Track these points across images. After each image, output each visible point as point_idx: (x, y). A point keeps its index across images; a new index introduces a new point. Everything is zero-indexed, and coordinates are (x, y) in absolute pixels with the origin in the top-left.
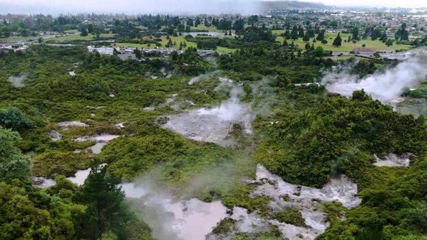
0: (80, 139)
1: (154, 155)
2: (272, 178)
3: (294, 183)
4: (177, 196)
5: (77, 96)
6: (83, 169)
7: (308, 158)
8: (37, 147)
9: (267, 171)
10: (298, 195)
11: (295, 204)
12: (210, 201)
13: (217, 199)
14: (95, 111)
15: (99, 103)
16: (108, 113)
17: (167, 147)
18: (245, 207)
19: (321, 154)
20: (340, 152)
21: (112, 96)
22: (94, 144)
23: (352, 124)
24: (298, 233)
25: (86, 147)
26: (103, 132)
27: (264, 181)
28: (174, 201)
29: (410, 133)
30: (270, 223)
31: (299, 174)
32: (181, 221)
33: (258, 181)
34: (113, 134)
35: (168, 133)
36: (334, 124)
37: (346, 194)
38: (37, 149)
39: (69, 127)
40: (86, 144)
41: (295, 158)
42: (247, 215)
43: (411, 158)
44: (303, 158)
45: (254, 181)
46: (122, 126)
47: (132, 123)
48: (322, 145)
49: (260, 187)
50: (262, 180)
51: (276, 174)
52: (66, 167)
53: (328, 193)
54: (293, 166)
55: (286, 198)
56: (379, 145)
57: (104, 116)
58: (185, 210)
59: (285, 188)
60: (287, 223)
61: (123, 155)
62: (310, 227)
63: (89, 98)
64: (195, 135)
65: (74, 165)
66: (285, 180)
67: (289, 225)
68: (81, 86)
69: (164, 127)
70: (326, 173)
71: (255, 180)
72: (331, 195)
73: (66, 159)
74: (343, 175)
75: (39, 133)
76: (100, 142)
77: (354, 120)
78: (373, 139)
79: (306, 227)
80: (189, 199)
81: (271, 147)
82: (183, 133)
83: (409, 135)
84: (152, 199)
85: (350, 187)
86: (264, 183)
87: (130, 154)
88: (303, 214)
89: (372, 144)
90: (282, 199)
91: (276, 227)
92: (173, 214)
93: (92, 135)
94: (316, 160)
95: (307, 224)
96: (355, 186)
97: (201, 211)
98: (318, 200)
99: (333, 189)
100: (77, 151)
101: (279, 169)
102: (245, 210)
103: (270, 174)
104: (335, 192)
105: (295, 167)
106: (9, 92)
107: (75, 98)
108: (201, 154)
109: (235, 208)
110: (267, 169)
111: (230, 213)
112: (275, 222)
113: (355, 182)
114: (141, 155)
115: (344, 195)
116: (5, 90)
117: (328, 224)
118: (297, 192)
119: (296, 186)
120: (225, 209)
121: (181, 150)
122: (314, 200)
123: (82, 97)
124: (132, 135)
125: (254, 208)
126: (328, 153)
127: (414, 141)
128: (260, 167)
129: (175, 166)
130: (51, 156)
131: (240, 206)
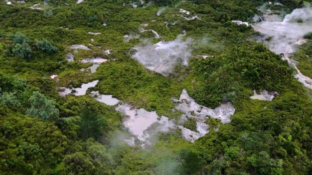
0: (85, 61)
1: (124, 78)
2: (188, 100)
3: (200, 104)
4: (133, 106)
5: (82, 25)
6: (86, 83)
7: (212, 90)
8: (61, 66)
9: (187, 94)
10: (199, 112)
11: (196, 117)
12: (150, 111)
13: (154, 111)
14: (94, 37)
15: (96, 30)
16: (101, 41)
17: (133, 74)
18: (167, 117)
19: (219, 88)
20: (231, 89)
21: (105, 25)
22: (92, 65)
23: (246, 70)
24: (191, 134)
25: (87, 67)
26: (97, 56)
27: (184, 101)
28: (131, 109)
29: (281, 79)
30: (178, 127)
31: (203, 99)
32: (133, 120)
33: (180, 101)
34: (104, 58)
35: (135, 63)
36: (234, 69)
37: (227, 114)
38: (61, 68)
39: (78, 50)
40: (87, 65)
41: (204, 90)
42: (167, 121)
43: (275, 95)
44: (209, 90)
45: (178, 101)
46: (109, 53)
47: (115, 51)
48: (221, 84)
49: (180, 105)
50: (183, 100)
51: (192, 97)
52: (76, 82)
53: (217, 113)
54: (201, 95)
55: (192, 113)
56: (258, 85)
57: (99, 42)
58: (136, 115)
59: (194, 106)
60: (187, 128)
61: (107, 76)
62: (199, 132)
63: (90, 26)
64: (151, 65)
65: (80, 81)
66: (195, 101)
67: (188, 129)
68: (85, 17)
69: (133, 57)
70: (219, 101)
71: (178, 99)
72: (218, 114)
73: (76, 76)
74: (229, 103)
75: (61, 56)
76: (96, 63)
77: (247, 67)
78: (256, 81)
79: (196, 131)
80: (139, 109)
81: (195, 78)
82: (144, 63)
83: (280, 80)
84: (120, 106)
85: (231, 110)
86: (183, 102)
87: (111, 76)
88: (198, 124)
89: (254, 84)
90: (190, 113)
91: (181, 130)
92: (129, 117)
93: (90, 58)
94: (215, 92)
95: (198, 130)
96: (234, 110)
97: (144, 117)
98: (209, 117)
99: (220, 110)
100: (82, 70)
101: (194, 95)
102: (168, 118)
103: (188, 96)
104: (221, 113)
105: (202, 95)
106: (42, 20)
107: (81, 26)
108: (151, 81)
109: (162, 117)
110: (188, 93)
111: (159, 119)
112: (181, 127)
113: (235, 108)
114: (118, 78)
115: (225, 114)
116: (39, 18)
117: (208, 131)
118: (200, 110)
119: (201, 106)
120: (157, 116)
121: (140, 76)
122: (207, 116)
123: (86, 25)
124: (115, 60)
125: (172, 118)
126: (223, 89)
127: (281, 85)
128: (184, 91)
129: (135, 87)
130: (68, 75)
131: (165, 116)
